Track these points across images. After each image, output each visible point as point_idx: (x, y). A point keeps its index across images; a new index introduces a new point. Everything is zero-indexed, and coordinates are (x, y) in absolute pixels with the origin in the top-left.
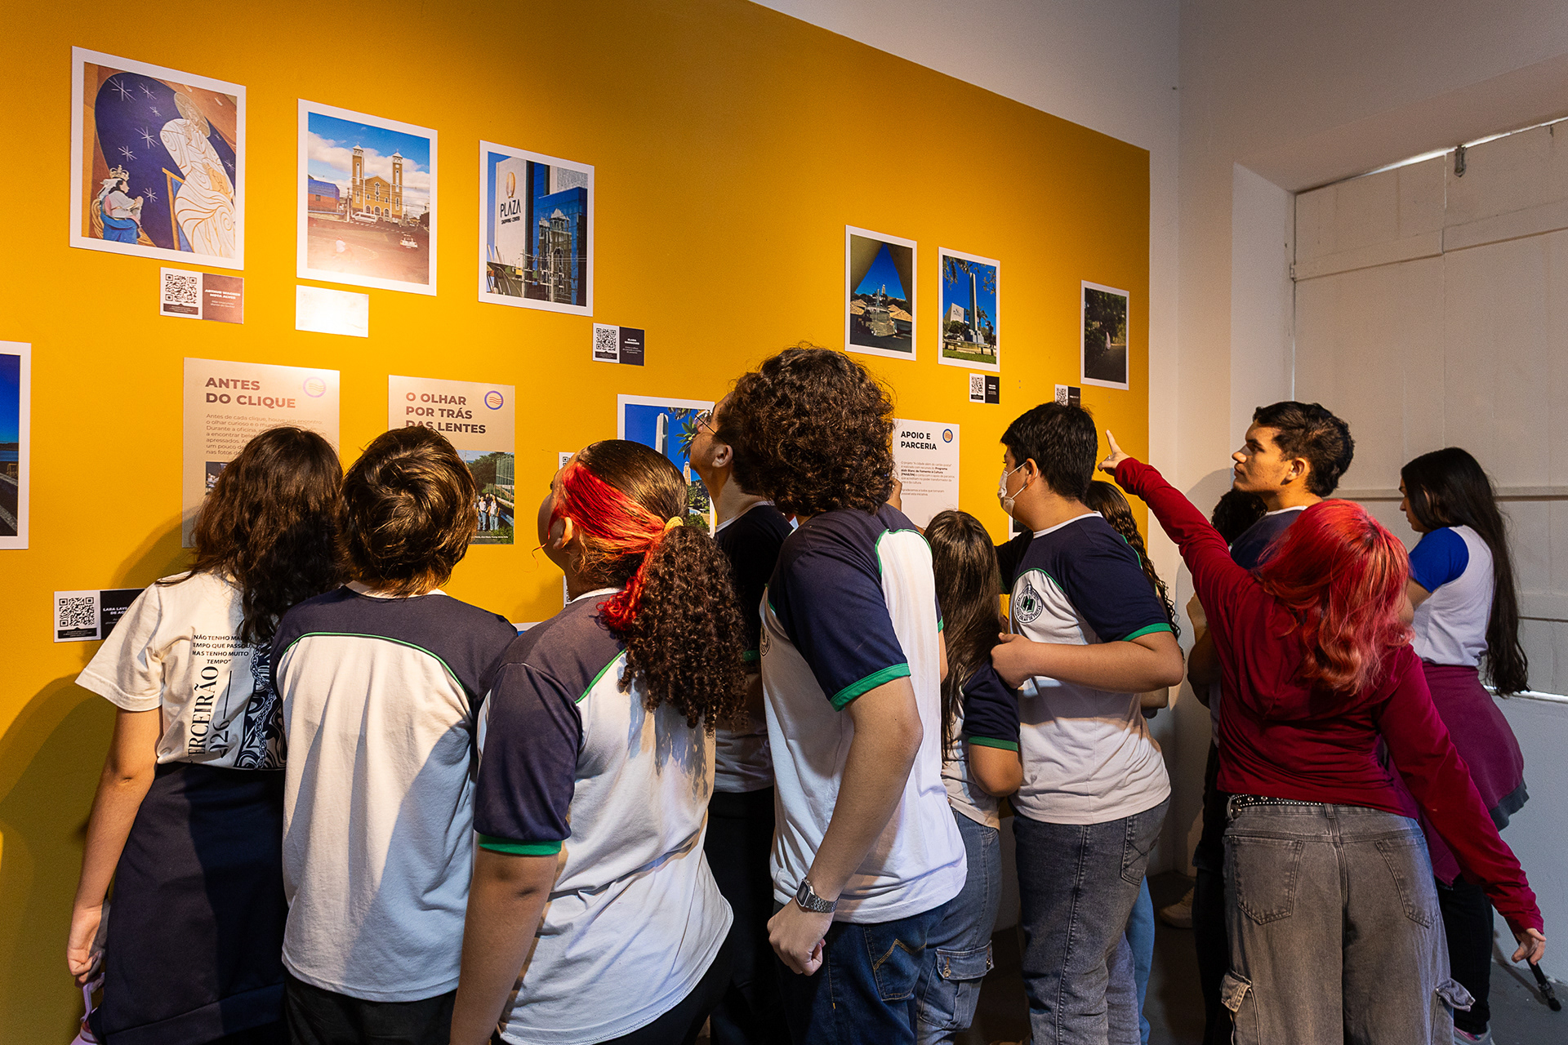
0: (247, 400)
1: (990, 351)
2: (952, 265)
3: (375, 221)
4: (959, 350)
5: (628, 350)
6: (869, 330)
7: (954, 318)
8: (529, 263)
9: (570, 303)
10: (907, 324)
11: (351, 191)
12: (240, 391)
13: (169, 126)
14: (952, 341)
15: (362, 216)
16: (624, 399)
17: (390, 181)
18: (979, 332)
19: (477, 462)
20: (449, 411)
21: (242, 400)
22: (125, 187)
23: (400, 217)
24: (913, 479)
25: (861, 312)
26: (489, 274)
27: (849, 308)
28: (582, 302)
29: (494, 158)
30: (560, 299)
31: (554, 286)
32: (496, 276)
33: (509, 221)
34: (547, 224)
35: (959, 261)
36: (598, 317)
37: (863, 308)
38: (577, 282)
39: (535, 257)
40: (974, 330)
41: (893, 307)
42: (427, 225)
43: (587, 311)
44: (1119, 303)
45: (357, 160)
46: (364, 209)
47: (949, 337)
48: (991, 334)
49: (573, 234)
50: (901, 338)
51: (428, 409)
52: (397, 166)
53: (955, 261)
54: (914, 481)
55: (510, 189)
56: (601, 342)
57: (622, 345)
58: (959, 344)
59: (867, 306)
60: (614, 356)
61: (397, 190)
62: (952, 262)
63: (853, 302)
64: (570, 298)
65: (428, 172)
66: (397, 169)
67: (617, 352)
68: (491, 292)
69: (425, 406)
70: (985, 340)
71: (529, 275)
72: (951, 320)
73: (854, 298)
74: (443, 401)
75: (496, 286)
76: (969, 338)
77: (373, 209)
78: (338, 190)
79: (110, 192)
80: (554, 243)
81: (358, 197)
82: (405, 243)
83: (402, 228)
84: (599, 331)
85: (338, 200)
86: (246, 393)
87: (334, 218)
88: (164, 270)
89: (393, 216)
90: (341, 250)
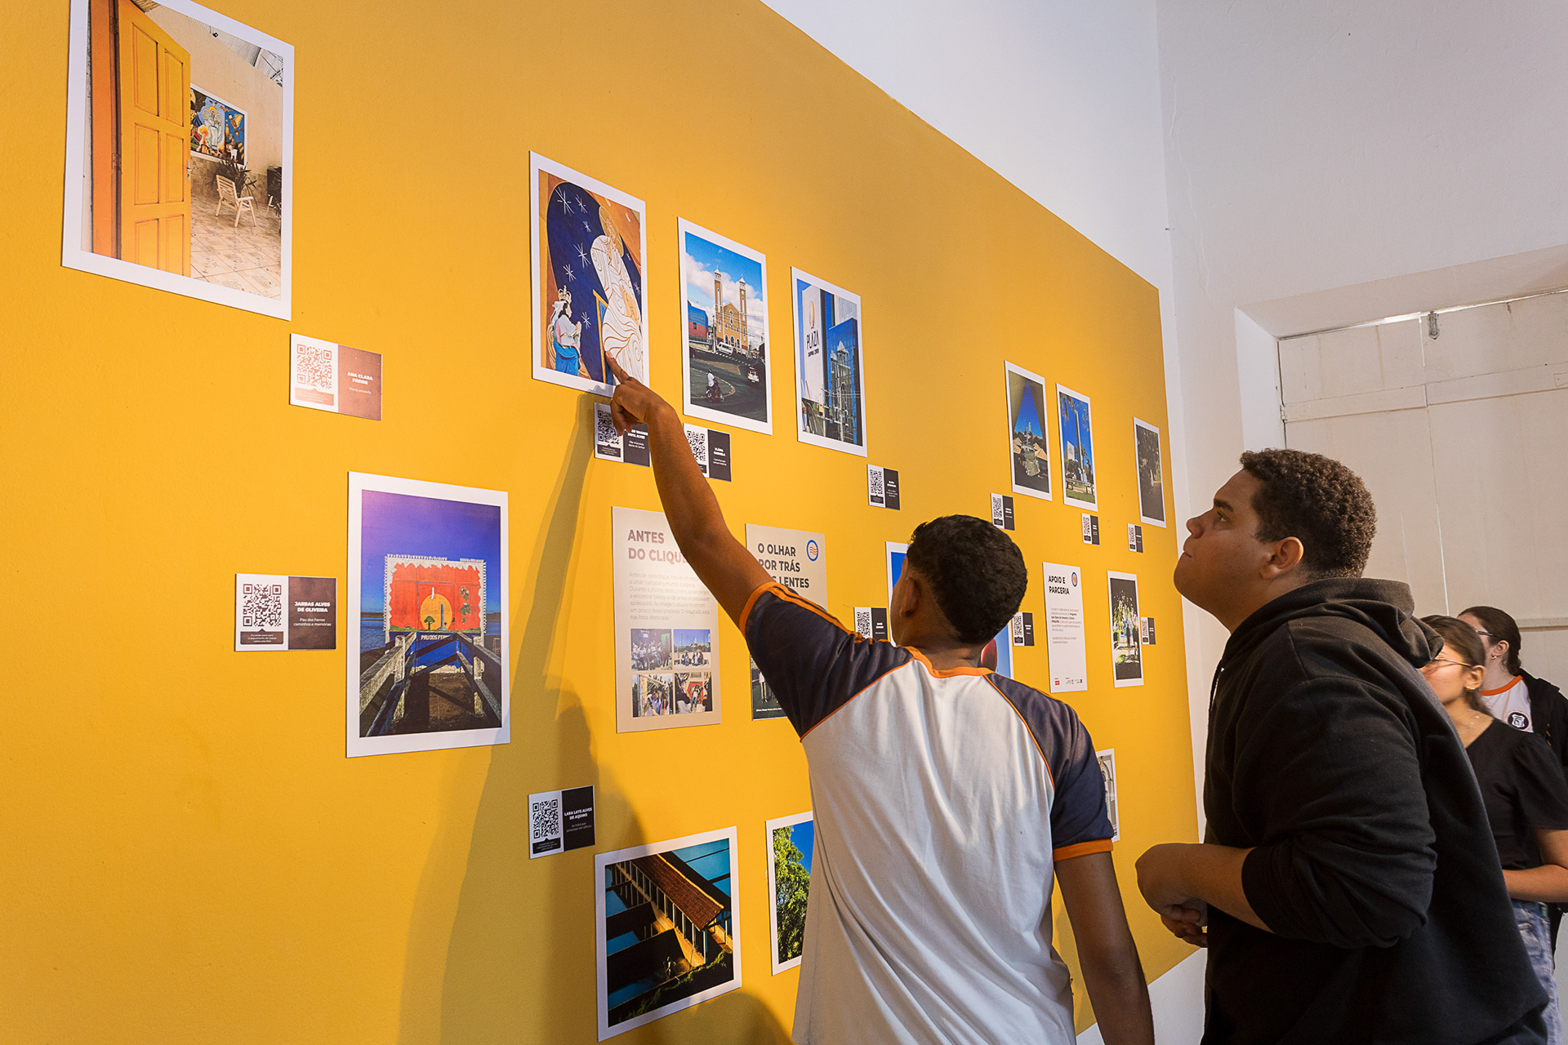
0: (656, 555)
1: (1091, 490)
2: (1064, 401)
3: (731, 352)
4: (1075, 489)
5: (890, 494)
6: (1024, 470)
7: (1069, 458)
8: (827, 399)
9: (853, 443)
10: (1045, 463)
11: (715, 319)
12: (651, 545)
13: (597, 244)
14: (1070, 480)
15: (724, 346)
16: (890, 547)
17: (739, 310)
18: (1084, 471)
20: (785, 563)
21: (653, 555)
22: (569, 311)
23: (746, 348)
24: (1058, 626)
25: (1019, 451)
26: (803, 411)
27: (1012, 446)
28: (860, 441)
29: (801, 286)
30: (847, 439)
31: (843, 424)
32: (808, 414)
33: (813, 354)
34: (835, 357)
35: (1068, 398)
36: (870, 457)
37: (1020, 447)
38: (856, 420)
39: (830, 392)
40: (1081, 469)
41: (1036, 446)
42: (764, 358)
43: (863, 451)
44: (1155, 440)
45: (718, 285)
46: (724, 338)
47: (1069, 477)
48: (1090, 473)
49: (851, 369)
50: (1042, 478)
51: (772, 561)
52: (743, 292)
53: (1065, 397)
54: (1059, 628)
55: (812, 319)
56: (873, 485)
57: (886, 488)
58: (1074, 483)
59: (1022, 445)
60: (882, 500)
61: (744, 319)
63: (1014, 440)
64: (852, 437)
65: (762, 299)
66: (743, 296)
67: (883, 495)
68: (806, 431)
69: (771, 558)
70: (1088, 479)
71: (827, 413)
73: (1015, 436)
74: (781, 553)
75: (808, 424)
76: (1079, 477)
77: (729, 339)
78: (706, 318)
79: (559, 317)
80: (840, 377)
81: (720, 326)
82: (751, 377)
83: (748, 361)
84: (872, 472)
85: (707, 326)
86: (655, 547)
87: (705, 348)
88: (597, 406)
89: (743, 347)
90: (711, 384)
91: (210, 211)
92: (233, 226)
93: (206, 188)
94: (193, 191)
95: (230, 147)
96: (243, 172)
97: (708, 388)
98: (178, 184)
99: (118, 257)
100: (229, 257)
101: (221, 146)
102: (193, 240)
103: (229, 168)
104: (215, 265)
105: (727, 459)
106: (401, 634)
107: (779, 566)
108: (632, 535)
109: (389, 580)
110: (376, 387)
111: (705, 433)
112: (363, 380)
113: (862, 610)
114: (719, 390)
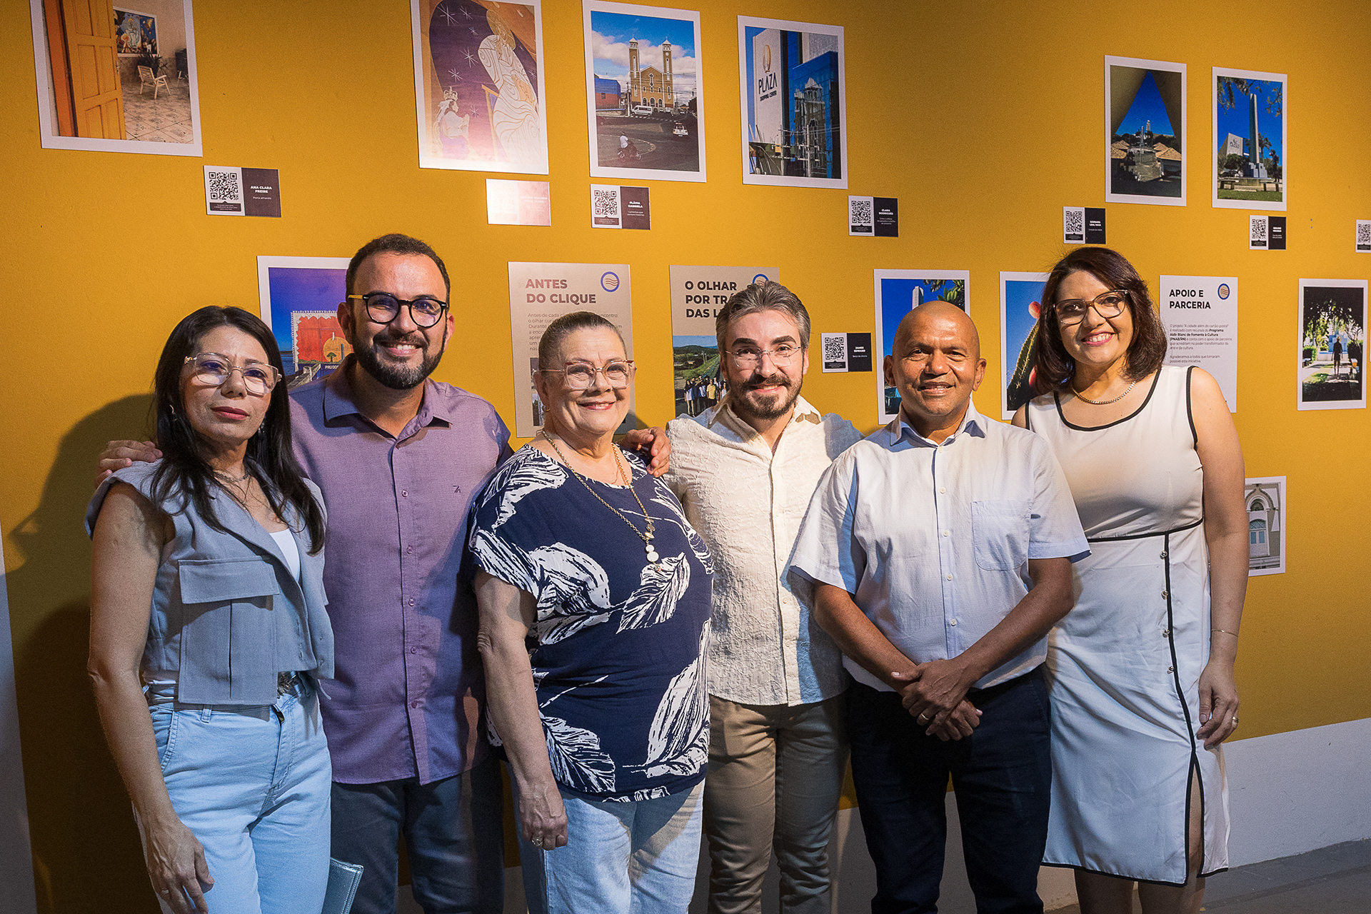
0: (558, 298)
1: (1274, 186)
2: (1229, 87)
3: (651, 112)
4: (1238, 189)
5: (883, 222)
6: (1131, 176)
7: (1230, 150)
8: (787, 139)
9: (825, 177)
10: (1175, 164)
11: (630, 85)
12: (552, 291)
13: (485, 43)
14: (1229, 178)
15: (640, 109)
16: (881, 274)
17: (662, 71)
18: (1262, 165)
20: (722, 297)
21: (554, 299)
22: (455, 107)
23: (671, 106)
24: (1183, 344)
25: (1123, 155)
26: (751, 155)
27: (1109, 152)
28: (837, 174)
29: (752, 32)
30: (818, 173)
31: (811, 160)
32: (758, 156)
33: (766, 96)
34: (801, 96)
35: (1238, 81)
36: (853, 190)
37: (1125, 151)
38: (831, 154)
39: (792, 132)
40: (1255, 162)
41: (1159, 146)
42: (696, 111)
43: (841, 184)
45: (634, 53)
46: (642, 101)
47: (1226, 175)
48: (1275, 165)
49: (825, 103)
50: (1168, 182)
51: (704, 297)
52: (667, 54)
53: (1231, 81)
54: (1185, 346)
55: (766, 63)
56: (856, 215)
57: (877, 217)
58: (1237, 181)
59: (1130, 147)
60: (869, 229)
61: (668, 79)
62: (1229, 83)
63: (1114, 144)
64: (825, 171)
66: (667, 57)
67: (872, 224)
68: (754, 173)
69: (702, 293)
70: (1269, 174)
71: (787, 152)
72: (1228, 153)
73: (1115, 139)
74: (717, 288)
75: (758, 166)
76: (1248, 173)
77: (649, 101)
78: (619, 86)
79: (445, 113)
80: (809, 115)
81: (636, 91)
82: (677, 132)
83: (674, 117)
84: (854, 203)
85: (619, 94)
86: (557, 291)
87: (617, 114)
88: (490, 183)
89: (666, 105)
90: (625, 145)
91: (136, 92)
92: (153, 99)
93: (131, 77)
94: (123, 83)
95: (146, 43)
96: (157, 59)
97: (620, 149)
98: (111, 78)
99: (76, 135)
100: (152, 121)
101: (139, 44)
102: (126, 114)
103: (148, 60)
104: (143, 128)
105: (646, 210)
106: (307, 365)
107: (712, 300)
108: (530, 283)
109: (295, 328)
110: (275, 193)
111: (617, 189)
112: (264, 190)
113: (832, 336)
114: (635, 150)
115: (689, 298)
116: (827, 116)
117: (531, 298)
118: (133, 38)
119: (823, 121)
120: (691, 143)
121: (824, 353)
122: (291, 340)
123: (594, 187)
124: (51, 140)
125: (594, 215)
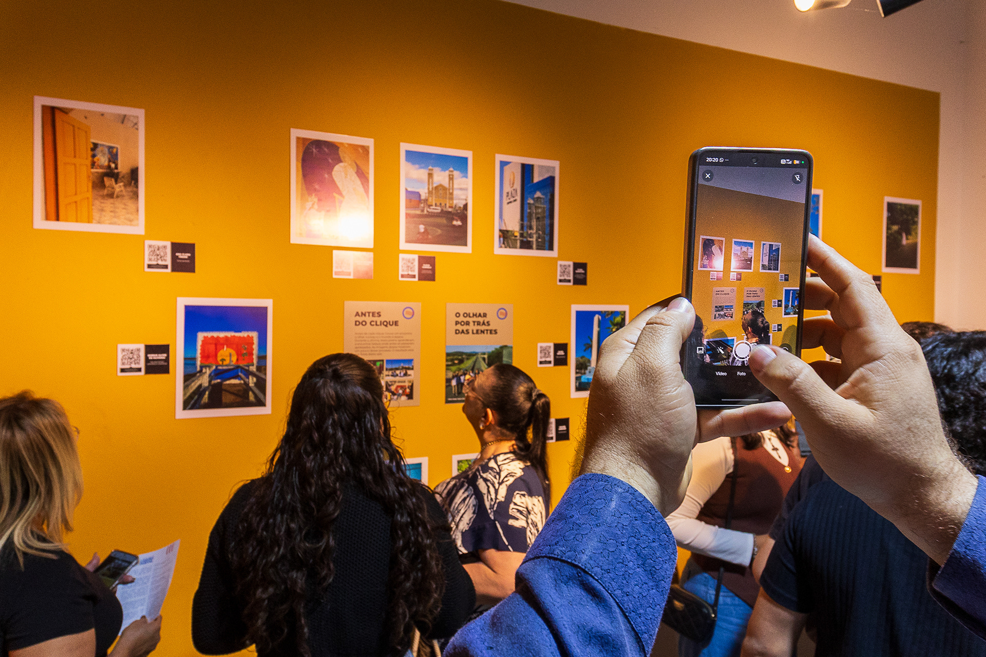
0: (375, 323)
3: (439, 211)
5: (578, 277)
8: (522, 228)
9: (544, 249)
11: (427, 195)
12: (371, 318)
13: (337, 168)
15: (433, 209)
16: (576, 308)
17: (447, 186)
19: (493, 352)
20: (478, 322)
21: (372, 323)
22: (316, 206)
23: (452, 207)
26: (500, 237)
28: (551, 248)
29: (503, 164)
30: (540, 247)
31: (536, 240)
32: (504, 237)
33: (511, 202)
34: (531, 201)
36: (560, 257)
38: (548, 236)
39: (525, 223)
42: (467, 211)
43: (554, 254)
44: (913, 210)
45: (430, 175)
46: (434, 204)
49: (546, 206)
51: (467, 322)
52: (451, 176)
55: (512, 182)
56: (562, 273)
57: (575, 273)
60: (569, 281)
61: (451, 191)
64: (544, 247)
65: (467, 177)
66: (451, 178)
67: (571, 278)
68: (501, 248)
69: (465, 320)
71: (522, 235)
74: (475, 316)
75: (504, 243)
77: (438, 204)
78: (420, 195)
79: (309, 210)
80: (536, 214)
81: (430, 198)
82: (455, 223)
83: (454, 214)
84: (561, 265)
85: (420, 201)
86: (375, 319)
87: (418, 212)
88: (335, 252)
89: (450, 207)
90: (422, 230)
91: (101, 194)
92: (113, 198)
93: (99, 184)
94: (93, 188)
96: (118, 173)
97: (419, 233)
98: (85, 184)
99: (58, 219)
100: (111, 212)
101: (106, 163)
102: (93, 207)
104: (105, 216)
105: (433, 270)
106: (206, 367)
107: (472, 324)
108: (357, 314)
109: (199, 343)
110: (192, 258)
111: (416, 257)
112: (186, 256)
113: (544, 345)
114: (428, 234)
115: (457, 323)
116: (547, 214)
117: (358, 323)
118: (103, 160)
119: (544, 217)
120: (463, 229)
121: (539, 355)
122: (195, 350)
123: (401, 256)
124: (40, 222)
125: (401, 273)
